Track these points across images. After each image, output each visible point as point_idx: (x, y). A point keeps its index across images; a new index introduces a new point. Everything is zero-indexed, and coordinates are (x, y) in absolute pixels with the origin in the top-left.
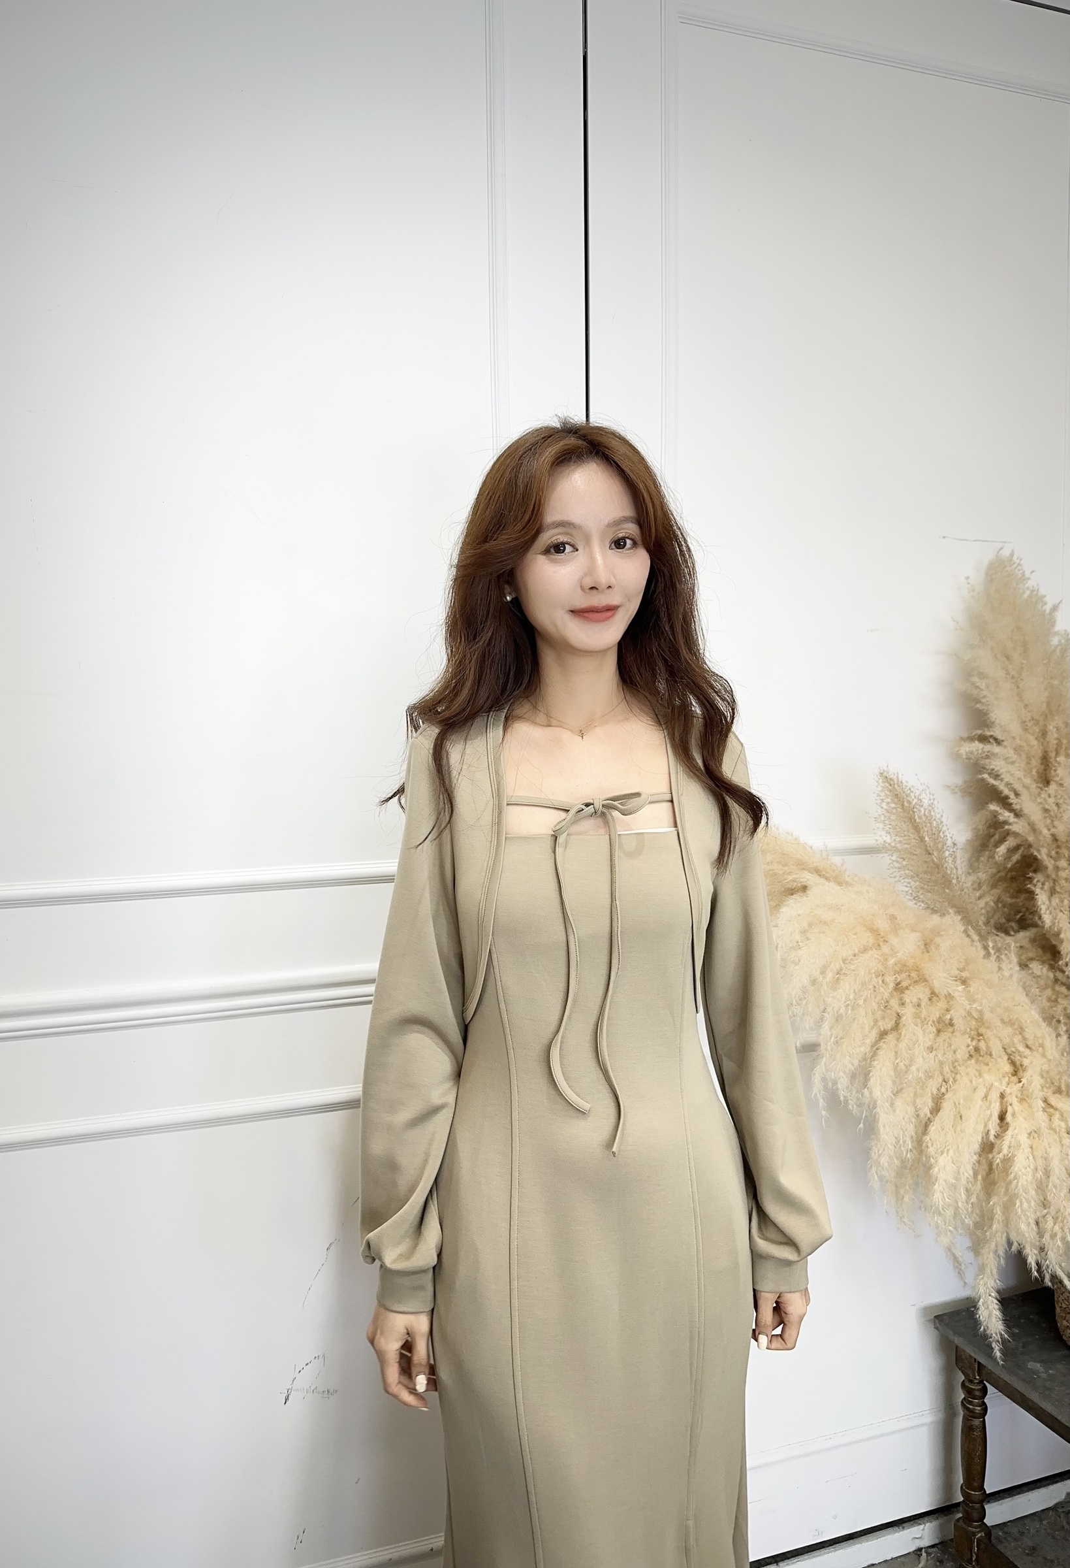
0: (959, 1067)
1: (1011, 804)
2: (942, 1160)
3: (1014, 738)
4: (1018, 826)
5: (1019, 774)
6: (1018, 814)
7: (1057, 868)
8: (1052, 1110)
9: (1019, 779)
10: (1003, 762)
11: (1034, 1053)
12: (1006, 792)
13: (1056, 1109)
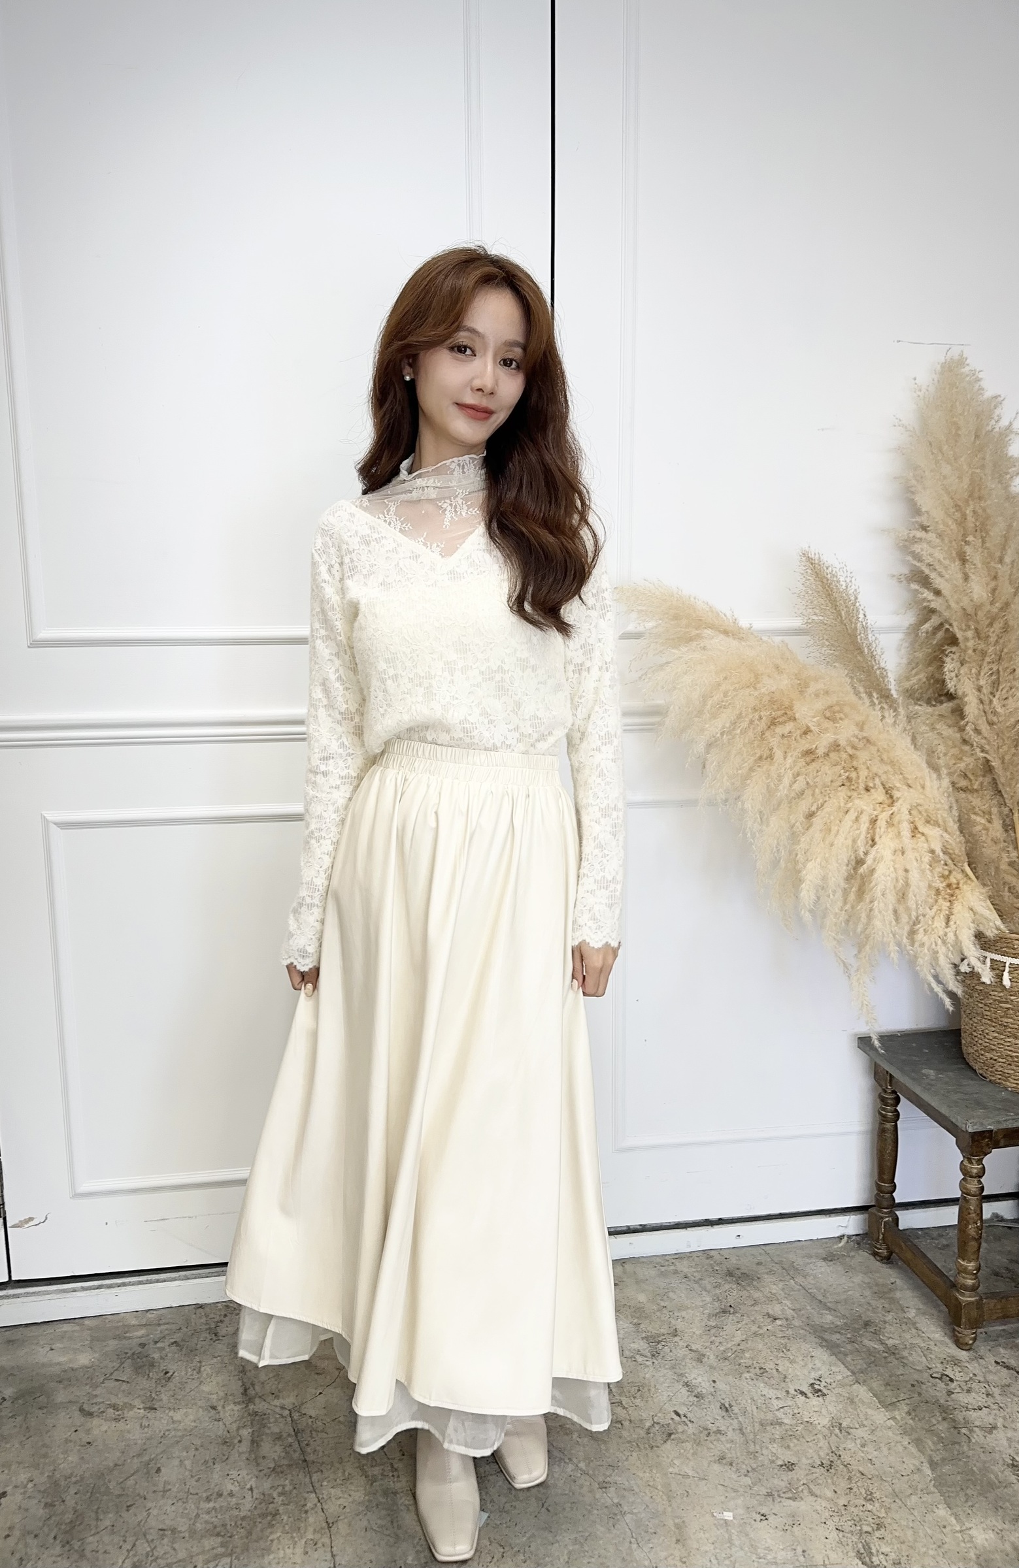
0: (829, 792)
1: (931, 584)
2: (810, 865)
3: (937, 522)
4: (936, 603)
5: (938, 555)
6: (938, 593)
7: (967, 639)
8: (919, 835)
9: (939, 561)
10: (925, 545)
11: (911, 790)
12: (927, 571)
13: (923, 834)
